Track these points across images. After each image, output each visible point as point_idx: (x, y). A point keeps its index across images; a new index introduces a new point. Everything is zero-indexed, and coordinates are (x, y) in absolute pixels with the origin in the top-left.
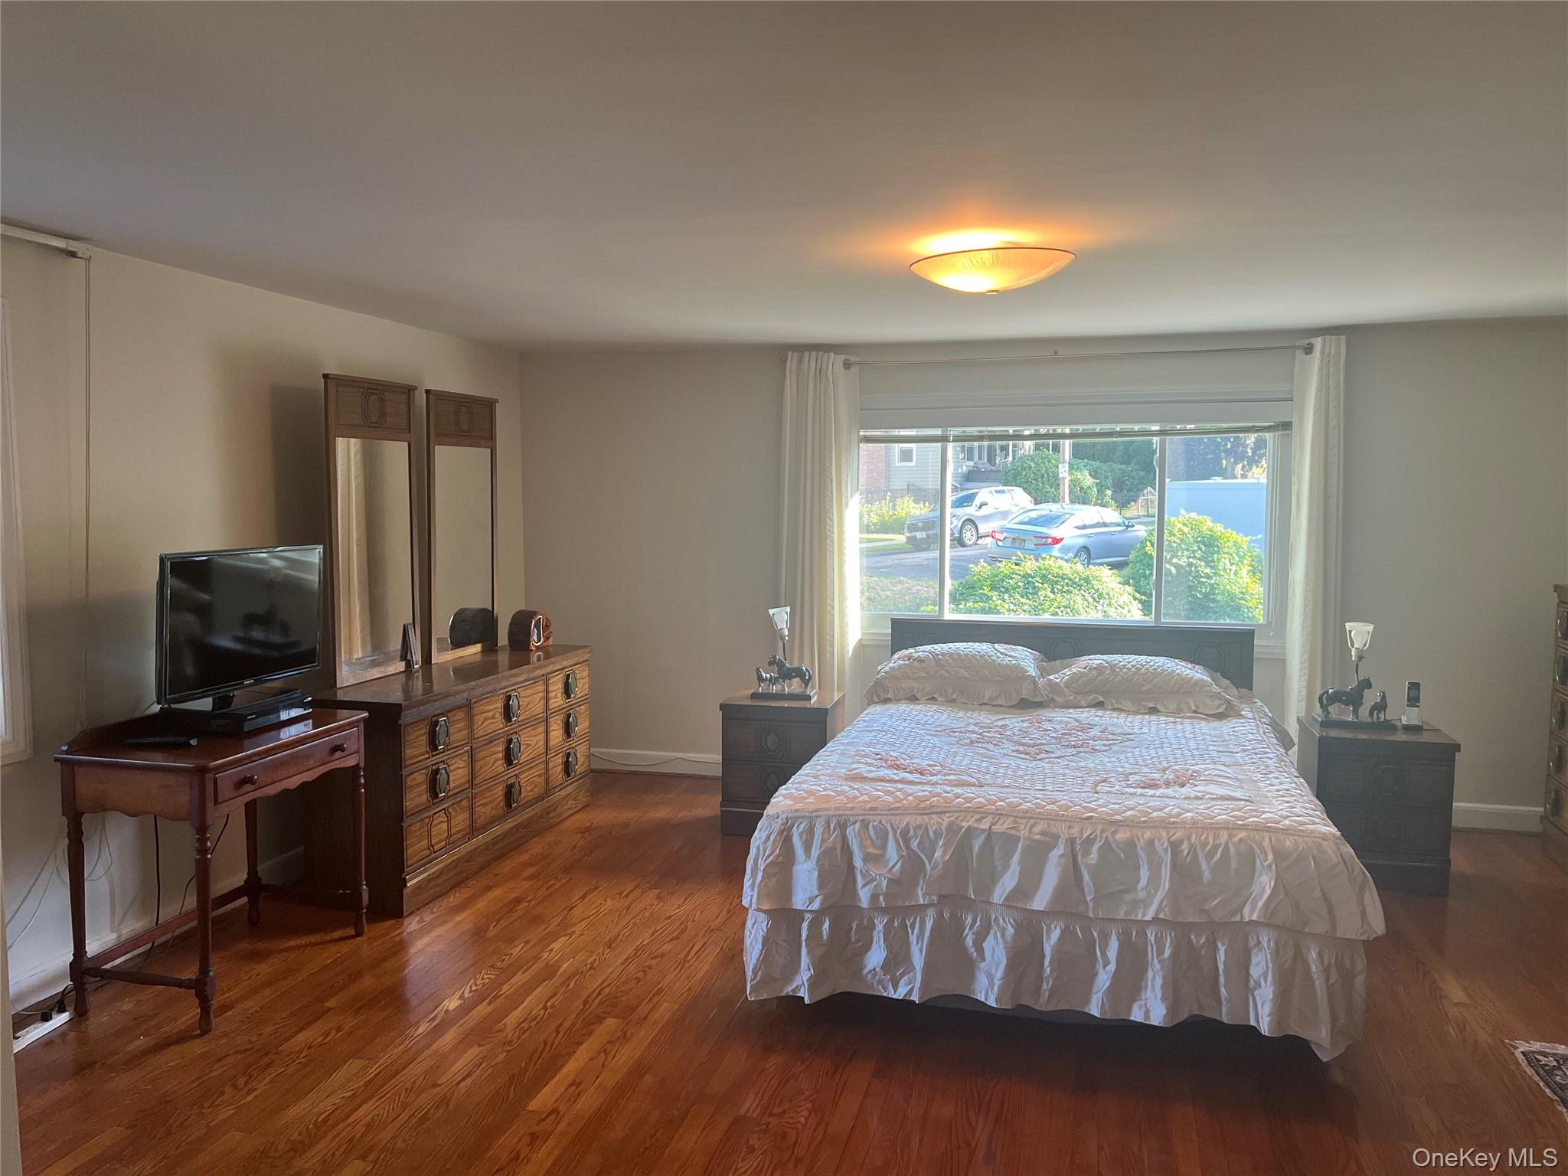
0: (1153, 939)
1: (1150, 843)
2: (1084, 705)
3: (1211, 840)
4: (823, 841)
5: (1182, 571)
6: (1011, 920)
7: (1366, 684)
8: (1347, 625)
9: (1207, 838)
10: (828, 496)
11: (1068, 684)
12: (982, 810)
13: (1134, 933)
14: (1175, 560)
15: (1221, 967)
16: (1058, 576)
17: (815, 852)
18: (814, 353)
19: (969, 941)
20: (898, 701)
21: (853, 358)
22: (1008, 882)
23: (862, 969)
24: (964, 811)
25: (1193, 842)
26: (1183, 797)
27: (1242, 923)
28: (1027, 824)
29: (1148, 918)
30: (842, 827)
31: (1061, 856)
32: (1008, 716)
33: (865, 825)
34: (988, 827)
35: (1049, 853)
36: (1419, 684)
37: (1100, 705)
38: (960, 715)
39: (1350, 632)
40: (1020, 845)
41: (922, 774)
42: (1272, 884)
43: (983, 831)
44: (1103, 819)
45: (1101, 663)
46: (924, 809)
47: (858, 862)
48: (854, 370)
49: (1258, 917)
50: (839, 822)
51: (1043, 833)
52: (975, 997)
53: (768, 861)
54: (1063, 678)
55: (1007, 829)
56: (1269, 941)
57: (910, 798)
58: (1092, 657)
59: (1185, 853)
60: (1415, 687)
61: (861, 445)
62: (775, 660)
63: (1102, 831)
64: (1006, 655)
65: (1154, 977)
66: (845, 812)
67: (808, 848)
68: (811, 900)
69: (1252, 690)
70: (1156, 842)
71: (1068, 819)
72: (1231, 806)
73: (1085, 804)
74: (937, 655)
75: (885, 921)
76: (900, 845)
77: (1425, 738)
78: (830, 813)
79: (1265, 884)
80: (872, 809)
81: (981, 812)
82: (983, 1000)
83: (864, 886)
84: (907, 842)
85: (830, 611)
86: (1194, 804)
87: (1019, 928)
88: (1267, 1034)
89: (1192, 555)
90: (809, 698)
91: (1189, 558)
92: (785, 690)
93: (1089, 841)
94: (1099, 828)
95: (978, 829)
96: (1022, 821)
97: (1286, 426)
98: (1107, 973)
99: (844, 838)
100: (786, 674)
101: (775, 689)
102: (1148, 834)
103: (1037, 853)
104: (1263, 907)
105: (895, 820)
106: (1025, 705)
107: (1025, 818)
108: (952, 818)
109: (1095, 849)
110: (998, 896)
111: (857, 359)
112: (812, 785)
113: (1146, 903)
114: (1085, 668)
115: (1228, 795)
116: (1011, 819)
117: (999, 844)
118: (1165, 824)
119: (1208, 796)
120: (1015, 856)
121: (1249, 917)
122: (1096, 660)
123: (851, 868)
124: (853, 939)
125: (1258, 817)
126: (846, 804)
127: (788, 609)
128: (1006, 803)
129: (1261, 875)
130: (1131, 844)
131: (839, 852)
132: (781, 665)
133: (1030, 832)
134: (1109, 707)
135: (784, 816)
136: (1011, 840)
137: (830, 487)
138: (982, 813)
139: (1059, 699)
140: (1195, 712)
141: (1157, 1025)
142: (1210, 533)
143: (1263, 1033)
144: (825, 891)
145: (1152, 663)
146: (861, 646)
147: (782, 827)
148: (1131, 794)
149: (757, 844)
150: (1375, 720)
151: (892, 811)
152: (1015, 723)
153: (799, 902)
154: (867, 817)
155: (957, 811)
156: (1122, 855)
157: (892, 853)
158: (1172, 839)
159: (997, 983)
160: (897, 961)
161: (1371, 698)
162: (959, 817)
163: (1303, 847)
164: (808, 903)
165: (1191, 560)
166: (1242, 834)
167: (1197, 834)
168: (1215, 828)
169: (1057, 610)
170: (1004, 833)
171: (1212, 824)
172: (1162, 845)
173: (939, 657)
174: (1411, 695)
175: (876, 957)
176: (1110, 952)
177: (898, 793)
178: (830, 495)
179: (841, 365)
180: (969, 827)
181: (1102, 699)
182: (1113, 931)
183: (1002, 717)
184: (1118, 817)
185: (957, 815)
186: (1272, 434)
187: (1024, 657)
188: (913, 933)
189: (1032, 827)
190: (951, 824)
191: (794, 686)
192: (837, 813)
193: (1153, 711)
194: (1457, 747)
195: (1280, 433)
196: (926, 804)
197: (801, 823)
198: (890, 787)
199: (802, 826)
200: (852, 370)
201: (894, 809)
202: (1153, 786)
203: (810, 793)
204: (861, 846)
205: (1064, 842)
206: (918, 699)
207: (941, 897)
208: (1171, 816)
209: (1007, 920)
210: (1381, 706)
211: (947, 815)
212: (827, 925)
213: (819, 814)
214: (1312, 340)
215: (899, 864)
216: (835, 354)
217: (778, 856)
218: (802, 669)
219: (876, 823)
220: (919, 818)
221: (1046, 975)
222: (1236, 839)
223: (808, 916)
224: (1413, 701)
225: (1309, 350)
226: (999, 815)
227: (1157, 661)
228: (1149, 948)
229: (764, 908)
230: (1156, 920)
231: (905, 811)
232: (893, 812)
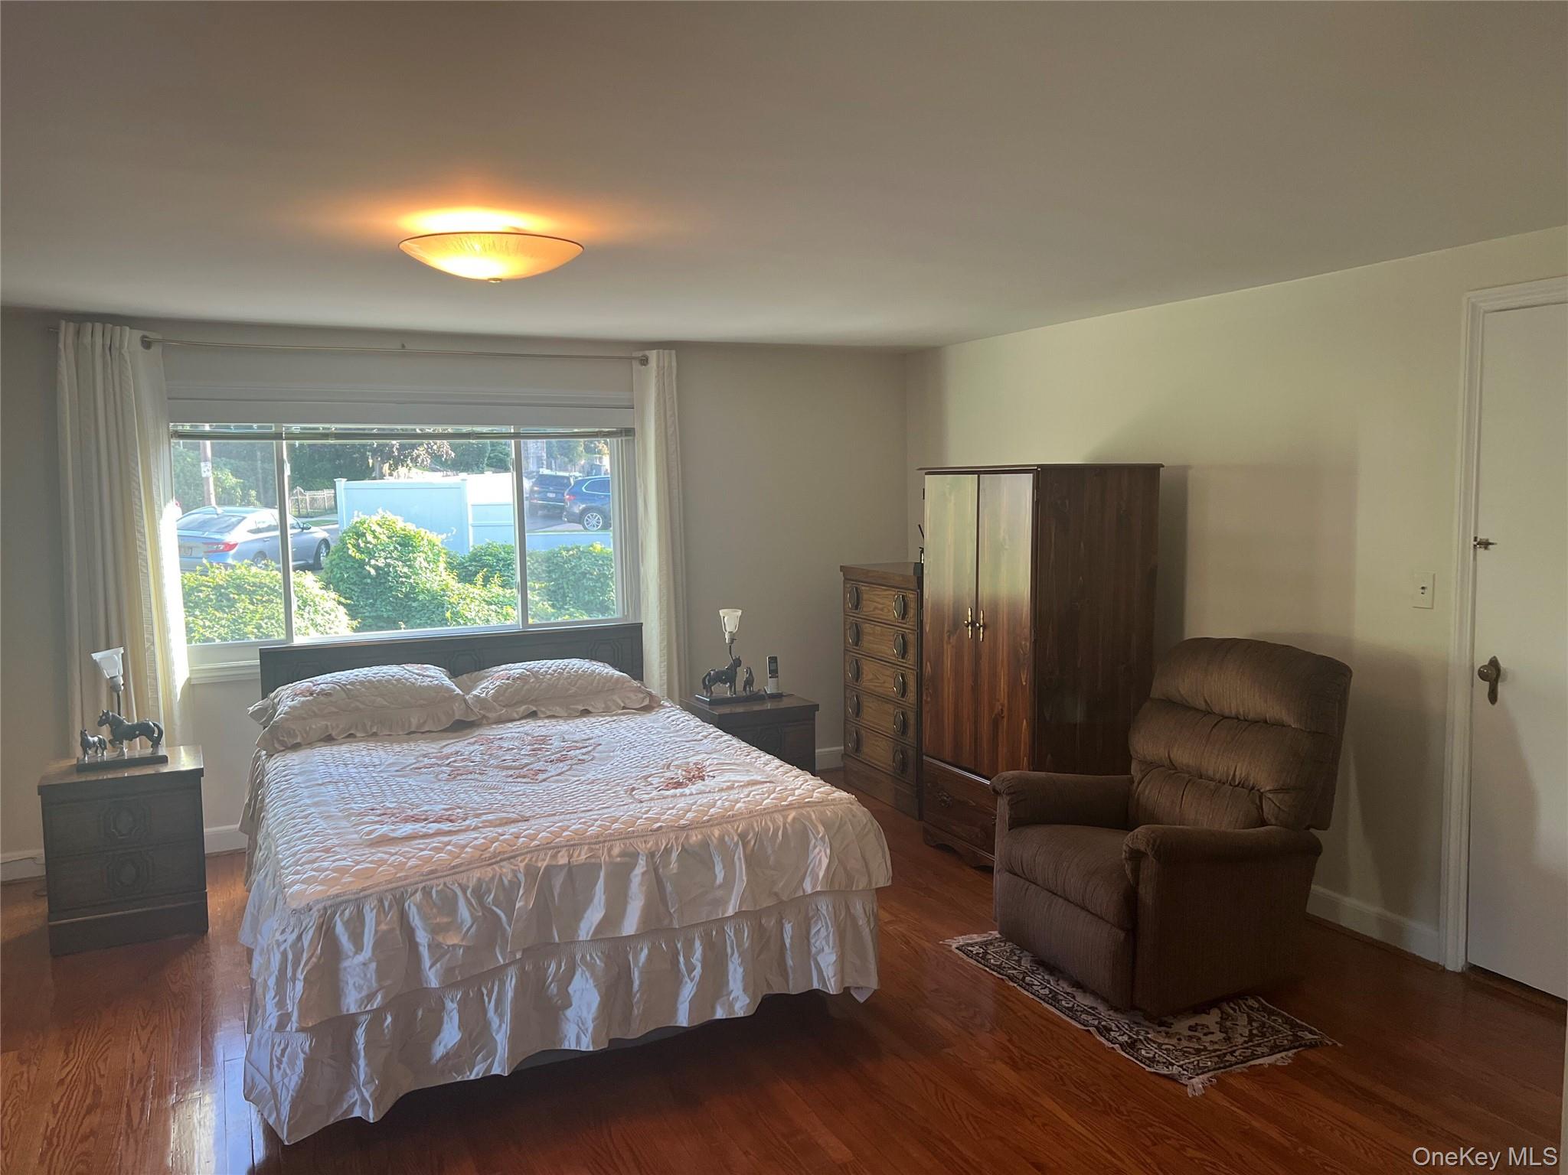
0: (732, 934)
1: (721, 839)
2: (518, 717)
3: (769, 823)
4: (378, 924)
5: (381, 572)
6: (599, 954)
7: (737, 663)
8: (720, 611)
9: (766, 823)
10: (136, 504)
11: (495, 697)
12: (552, 844)
13: (714, 933)
14: (373, 562)
15: (788, 941)
17: (368, 940)
18: (98, 326)
19: (553, 989)
20: (310, 744)
21: (152, 335)
22: (594, 915)
23: (430, 1059)
24: (536, 850)
25: (757, 829)
26: (717, 789)
27: (805, 896)
28: (604, 847)
29: (730, 912)
30: (399, 901)
31: (643, 874)
32: (452, 741)
33: (427, 892)
34: (567, 862)
35: (630, 873)
36: (776, 658)
37: (533, 715)
38: (398, 749)
39: (724, 617)
40: (602, 874)
41: (451, 821)
42: (828, 851)
43: (562, 866)
44: (672, 826)
45: (523, 672)
46: (490, 858)
47: (422, 937)
48: (156, 349)
49: (821, 888)
50: (394, 897)
51: (622, 854)
52: (563, 1048)
53: (307, 968)
54: (488, 692)
55: (586, 859)
56: (828, 906)
57: (468, 849)
58: (504, 666)
59: (752, 843)
61: (172, 441)
62: (107, 718)
63: (677, 838)
64: (424, 676)
65: (735, 969)
66: (400, 884)
67: (357, 939)
68: (370, 997)
70: (727, 838)
71: (640, 834)
72: (765, 790)
73: (645, 816)
74: (346, 685)
75: (459, 997)
76: (471, 904)
77: (785, 703)
78: (381, 888)
79: (821, 858)
80: (432, 872)
81: (549, 847)
82: (573, 1047)
83: (430, 968)
84: (481, 903)
85: (149, 648)
86: (734, 795)
87: (608, 959)
88: (835, 993)
89: (389, 555)
90: (164, 760)
91: (385, 558)
92: (123, 755)
93: (668, 851)
94: (672, 835)
95: (558, 866)
96: (597, 847)
97: (629, 432)
98: (692, 980)
99: (403, 916)
100: (122, 733)
101: (107, 755)
102: (717, 833)
103: (620, 875)
104: (824, 875)
105: (463, 878)
106: (461, 726)
107: (600, 842)
108: (526, 861)
109: (674, 855)
110: (586, 929)
111: (159, 337)
112: (334, 861)
113: (723, 902)
114: (508, 679)
115: (752, 780)
116: (586, 847)
117: (579, 878)
118: (725, 819)
119: (736, 785)
120: (597, 887)
121: (813, 888)
122: (517, 669)
123: (413, 946)
124: (419, 1030)
125: (794, 795)
126: (396, 873)
127: (121, 650)
128: (570, 831)
129: (815, 847)
130: (705, 844)
131: (398, 932)
132: (115, 725)
133: (610, 855)
134: (543, 716)
135: (320, 906)
136: (590, 869)
137: (137, 493)
138: (553, 848)
139: (492, 715)
140: (624, 708)
141: (742, 1015)
142: (403, 532)
143: (831, 993)
144: (388, 983)
145: (570, 666)
146: (190, 686)
147: (322, 920)
148: (672, 796)
149: (282, 949)
150: (748, 693)
151: (454, 870)
152: (465, 747)
153: (351, 1003)
154: (428, 883)
155: (527, 853)
156: (698, 857)
157: (464, 912)
158: (739, 831)
159: (590, 1026)
160: (476, 1036)
161: (742, 675)
162: (532, 858)
163: (841, 816)
164: (365, 1002)
165: (388, 561)
166: (792, 815)
167: (757, 822)
168: (768, 812)
169: (261, 622)
170: (584, 864)
171: (765, 809)
172: (733, 839)
174: (771, 668)
175: (449, 1037)
176: (695, 957)
177: (449, 847)
178: (139, 504)
179: (139, 343)
180: (547, 868)
181: (534, 709)
182: (696, 935)
183: (445, 744)
184: (682, 822)
185: (529, 856)
186: (615, 440)
187: (434, 675)
188: (489, 1002)
189: (610, 850)
190: (527, 867)
191: (138, 748)
192: (390, 886)
193: (586, 713)
194: (816, 707)
195: (624, 439)
196: (489, 852)
197: (345, 910)
198: (435, 842)
199: (347, 912)
200: (153, 349)
201: (454, 867)
202: (679, 785)
203: (343, 871)
204: (425, 918)
205: (645, 858)
206: (333, 739)
207: (524, 951)
208: (726, 810)
209: (594, 955)
210: (749, 682)
211: (520, 859)
212: (389, 1019)
213: (366, 893)
214: (647, 353)
215: (474, 926)
216: (131, 328)
217: (319, 959)
218: (148, 725)
219: (439, 888)
220: (489, 869)
221: (636, 1000)
222: (790, 818)
223: (364, 1020)
224: (774, 673)
225: (644, 361)
226: (571, 846)
227: (573, 663)
228: (728, 942)
229: (310, 1025)
230: (738, 915)
231: (470, 865)
232: (457, 870)
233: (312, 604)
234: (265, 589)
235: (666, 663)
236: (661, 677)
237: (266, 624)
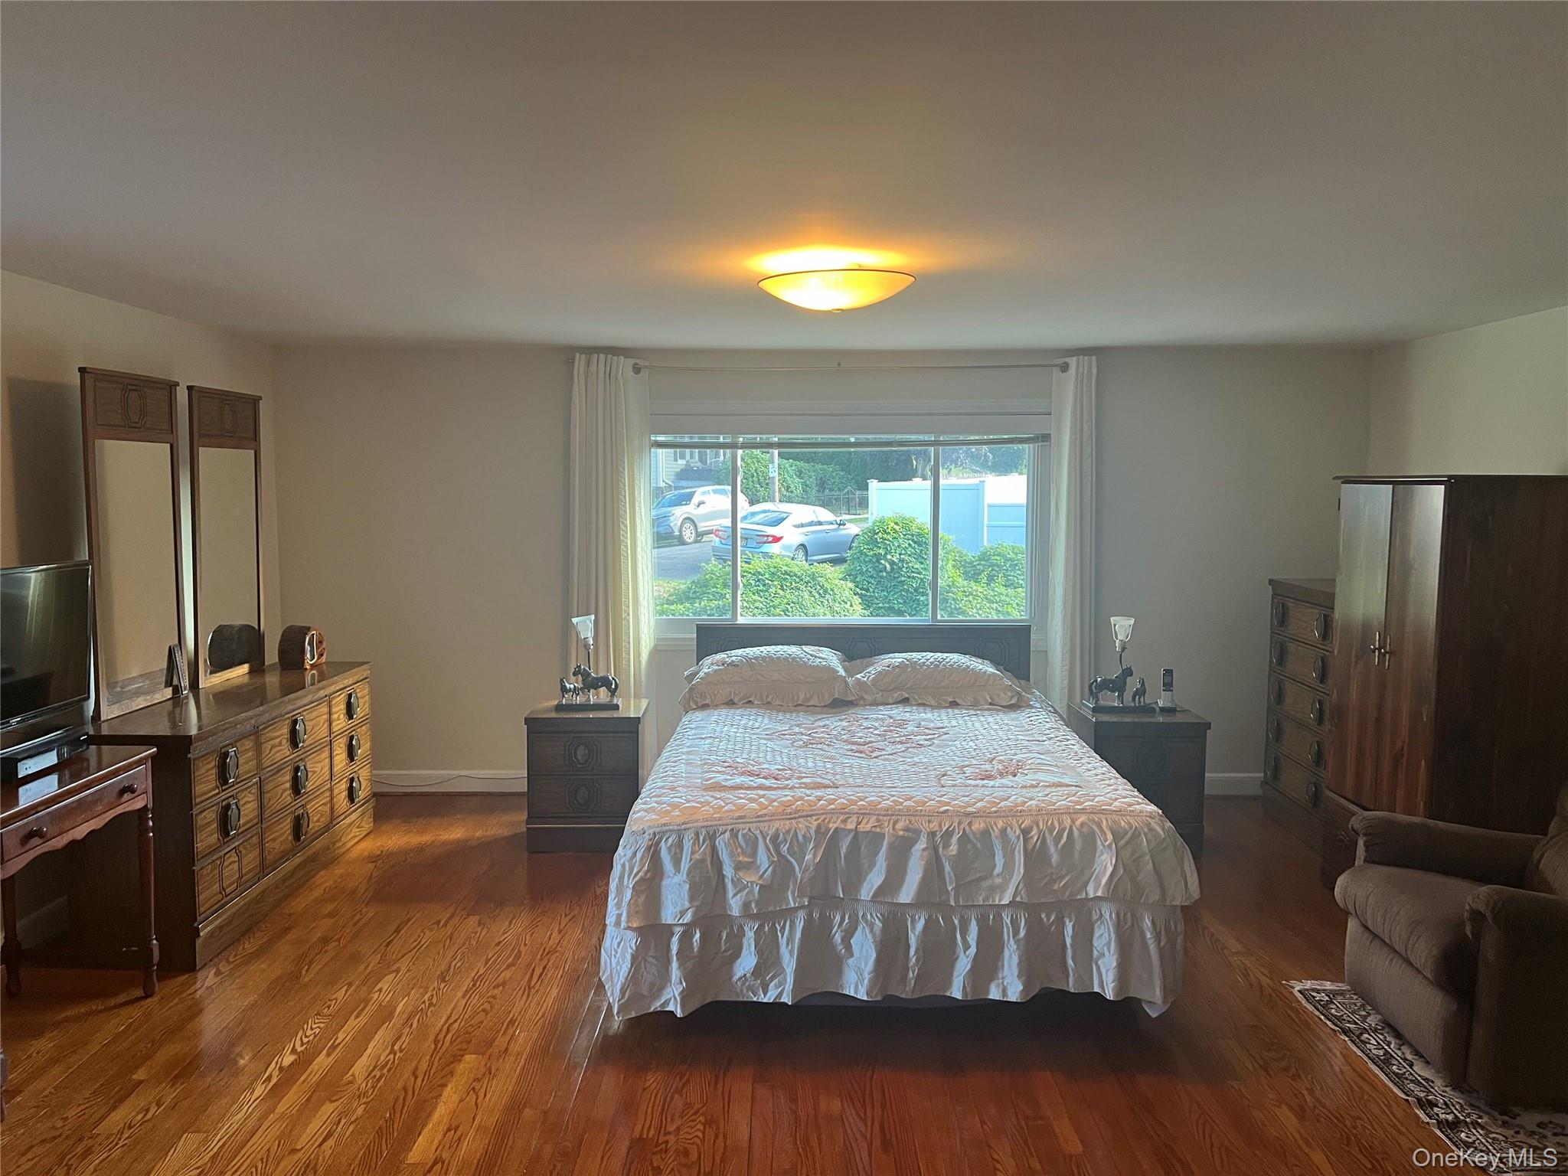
0: (1008, 921)
1: (1003, 831)
2: (891, 702)
3: (1056, 824)
4: (693, 853)
5: (895, 567)
6: (879, 915)
7: (1128, 672)
8: (1112, 619)
9: (1052, 823)
10: (622, 501)
11: (875, 682)
12: (846, 810)
13: (991, 917)
14: (889, 557)
15: (1068, 941)
16: (786, 573)
17: (685, 865)
18: (602, 356)
19: (838, 938)
20: (716, 707)
21: (641, 362)
22: (875, 879)
23: (732, 977)
24: (829, 813)
25: (1041, 827)
26: (1020, 786)
27: (1087, 900)
28: (890, 820)
29: (1005, 901)
30: (712, 837)
31: (924, 850)
32: (824, 716)
33: (734, 834)
34: (854, 827)
35: (911, 848)
36: (1172, 671)
37: (905, 701)
38: (781, 718)
39: (1115, 625)
40: (885, 843)
41: (776, 779)
42: (1114, 862)
43: (850, 831)
44: (958, 812)
45: (903, 661)
46: (791, 814)
47: (728, 871)
48: (644, 374)
49: (1103, 893)
50: (708, 833)
51: (904, 830)
52: (844, 992)
53: (637, 878)
54: (870, 676)
55: (872, 827)
56: (1111, 913)
57: (775, 804)
58: (891, 655)
59: (1035, 839)
60: (1169, 673)
61: (652, 450)
62: (580, 670)
63: (959, 823)
64: (816, 657)
65: (1011, 956)
66: (713, 823)
67: (677, 862)
68: (683, 913)
69: (1029, 681)
70: (1009, 830)
71: (927, 814)
72: (1065, 792)
73: (937, 799)
74: (750, 659)
75: (756, 928)
76: (770, 851)
77: (1179, 718)
78: (699, 824)
79: (1106, 863)
80: (740, 817)
81: (845, 812)
82: (852, 994)
83: (734, 896)
84: (777, 848)
85: (625, 618)
86: (1032, 793)
87: (885, 921)
88: (1111, 999)
89: (903, 552)
90: (616, 707)
91: (900, 554)
92: (590, 700)
93: (948, 834)
94: (956, 820)
95: (845, 829)
96: (885, 818)
97: (1046, 438)
98: (967, 957)
99: (714, 849)
100: (592, 683)
101: (579, 700)
102: (1000, 824)
103: (901, 849)
104: (1106, 882)
105: (764, 826)
106: (840, 704)
107: (888, 815)
108: (819, 821)
109: (954, 840)
110: (866, 892)
111: (646, 363)
112: (672, 798)
113: (1002, 889)
114: (888, 667)
115: (1059, 782)
116: (875, 817)
117: (864, 844)
118: (1013, 813)
119: (1041, 784)
120: (880, 854)
121: (1095, 893)
122: (898, 658)
123: (721, 877)
124: (723, 949)
125: (1092, 801)
126: (714, 814)
127: (593, 617)
128: (866, 802)
129: (1102, 854)
130: (986, 834)
131: (709, 863)
132: (586, 675)
133: (894, 829)
134: (914, 703)
135: (651, 831)
136: (876, 838)
137: (623, 492)
138: (846, 813)
139: (868, 698)
140: (991, 704)
141: (1015, 1001)
142: (918, 531)
143: (1108, 998)
144: (695, 904)
145: (948, 660)
147: (651, 843)
148: (974, 786)
149: (622, 862)
150: (1137, 704)
151: (759, 818)
152: (836, 723)
153: (668, 916)
154: (737, 826)
155: (822, 814)
156: (979, 845)
157: (763, 858)
158: (1023, 826)
159: (867, 977)
160: (768, 964)
161: (1132, 684)
162: (825, 819)
163: (1136, 827)
164: (679, 916)
165: (902, 556)
166: (1083, 818)
167: (1043, 820)
168: (1058, 813)
170: (869, 832)
171: (1055, 810)
172: (1015, 832)
173: (753, 661)
174: (1166, 681)
175: (747, 962)
176: (971, 936)
177: (762, 800)
178: (624, 500)
179: (631, 368)
180: (836, 829)
181: (907, 696)
182: (973, 917)
183: (819, 717)
184: (970, 809)
185: (823, 817)
186: (1031, 445)
187: (829, 657)
188: (782, 936)
189: (895, 823)
190: (819, 827)
191: (602, 695)
192: (706, 824)
193: (954, 704)
194: (1208, 726)
195: (1040, 444)
196: (791, 809)
197: (669, 837)
198: (752, 794)
199: (670, 840)
200: (641, 374)
201: (758, 817)
202: (989, 777)
203: (675, 806)
204: (732, 855)
205: (926, 836)
206: (734, 704)
207: (811, 898)
208: (1017, 805)
209: (874, 915)
210: (1141, 692)
211: (814, 818)
212: (698, 935)
213: (688, 826)
214: (1068, 360)
215: (770, 870)
216: (625, 357)
217: (646, 873)
218: (608, 678)
219: (744, 832)
220: (787, 823)
221: (911, 964)
222: (1078, 823)
223: (678, 930)
224: (1168, 686)
225: (1064, 368)
226: (862, 814)
227: (951, 658)
228: (1005, 929)
229: (635, 926)
230: (1012, 904)
231: (773, 817)
232: (761, 819)
233: (831, 593)
234: (794, 578)
235: (1067, 667)
236: (1062, 680)
237: (792, 607)
